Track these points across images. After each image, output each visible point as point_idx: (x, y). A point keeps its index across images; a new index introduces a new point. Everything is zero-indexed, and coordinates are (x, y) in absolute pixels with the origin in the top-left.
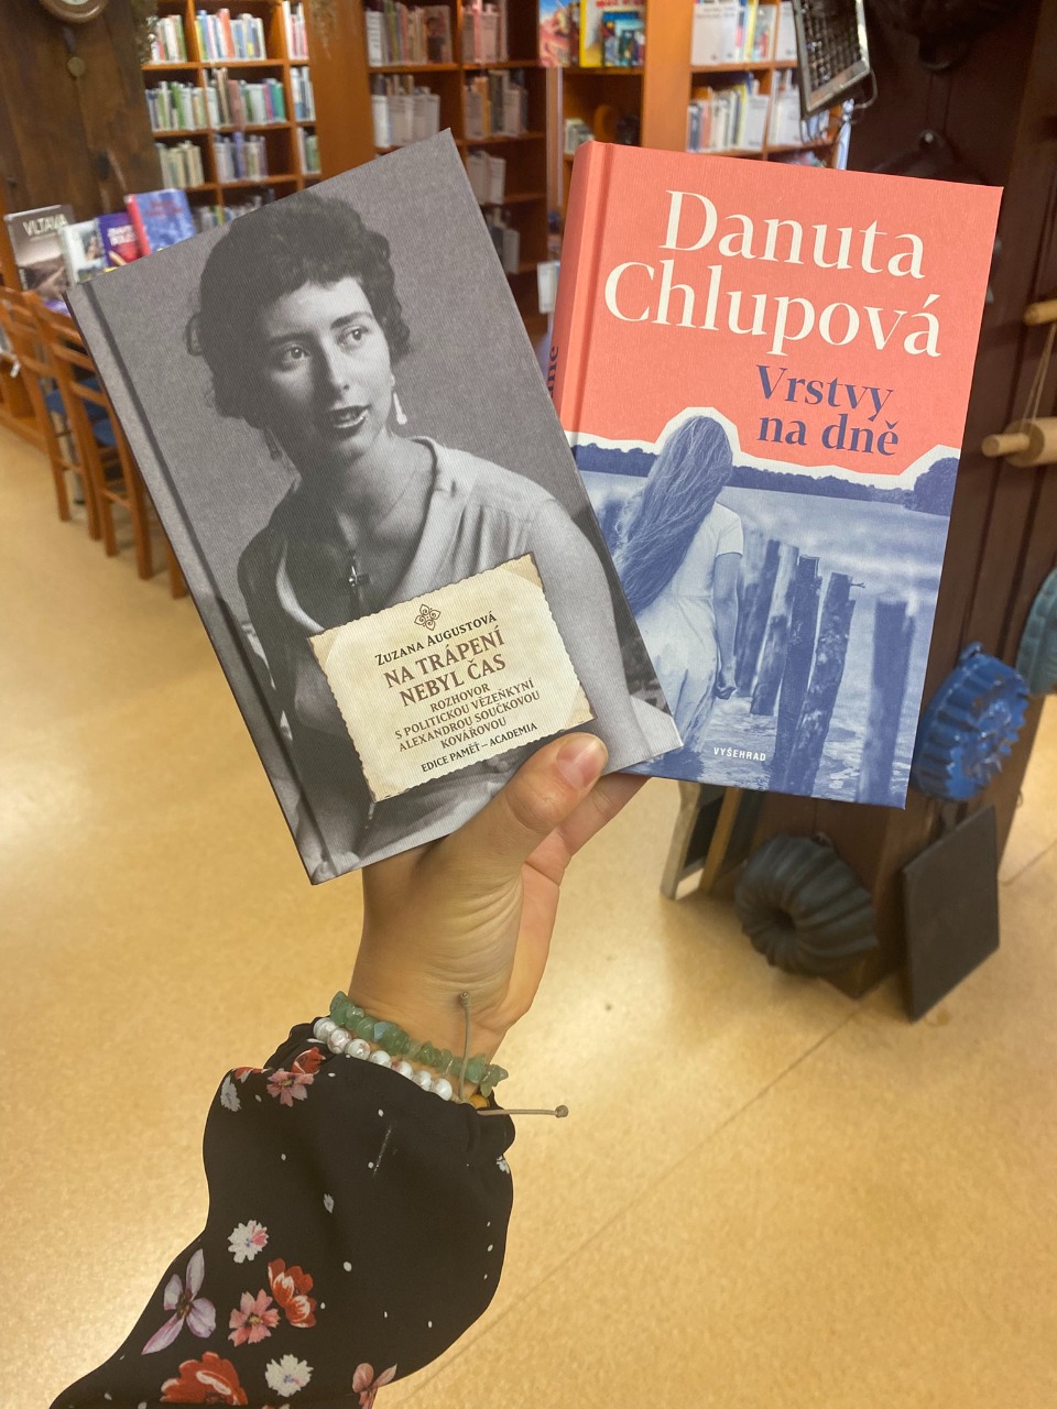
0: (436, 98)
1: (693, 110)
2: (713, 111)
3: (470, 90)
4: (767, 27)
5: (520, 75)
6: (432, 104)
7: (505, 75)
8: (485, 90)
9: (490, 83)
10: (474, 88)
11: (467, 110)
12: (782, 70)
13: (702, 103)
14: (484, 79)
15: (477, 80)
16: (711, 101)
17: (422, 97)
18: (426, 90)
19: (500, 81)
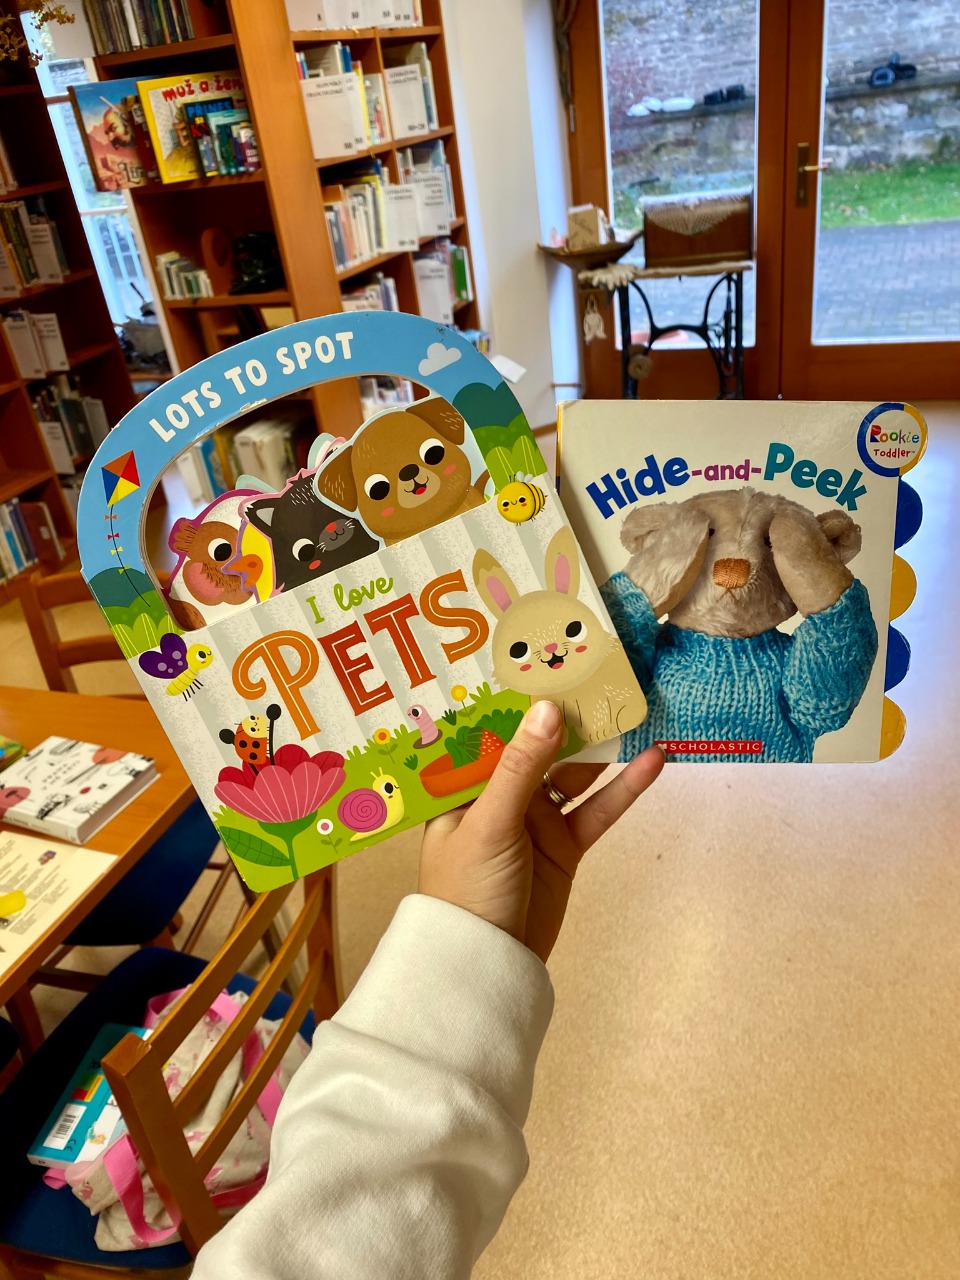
1: (330, 216)
2: (351, 213)
4: (377, 102)
7: (21, 207)
12: (402, 150)
13: (337, 205)
16: (346, 201)
19: (15, 213)
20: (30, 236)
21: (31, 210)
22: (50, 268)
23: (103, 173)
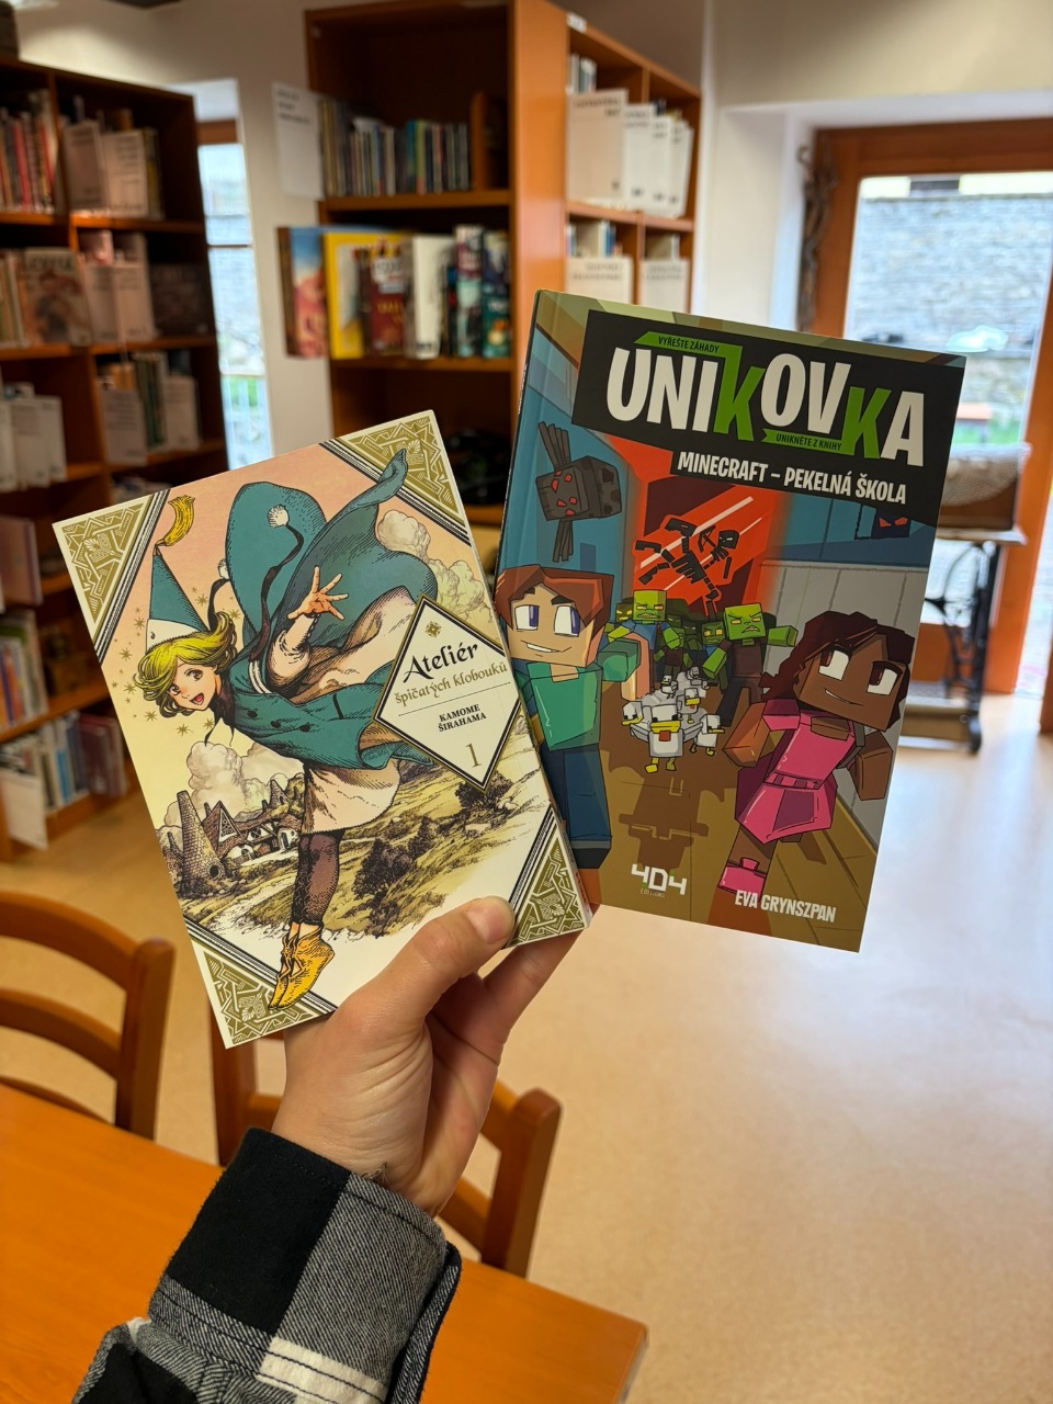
0: (55, 403)
3: (106, 386)
5: (185, 358)
6: (48, 415)
7: (160, 359)
8: (130, 381)
9: (137, 370)
10: (112, 381)
11: (106, 417)
14: (128, 368)
15: (116, 369)
17: (19, 401)
18: (27, 389)
19: (153, 367)
20: (165, 393)
21: (172, 364)
22: (181, 429)
23: (304, 335)
